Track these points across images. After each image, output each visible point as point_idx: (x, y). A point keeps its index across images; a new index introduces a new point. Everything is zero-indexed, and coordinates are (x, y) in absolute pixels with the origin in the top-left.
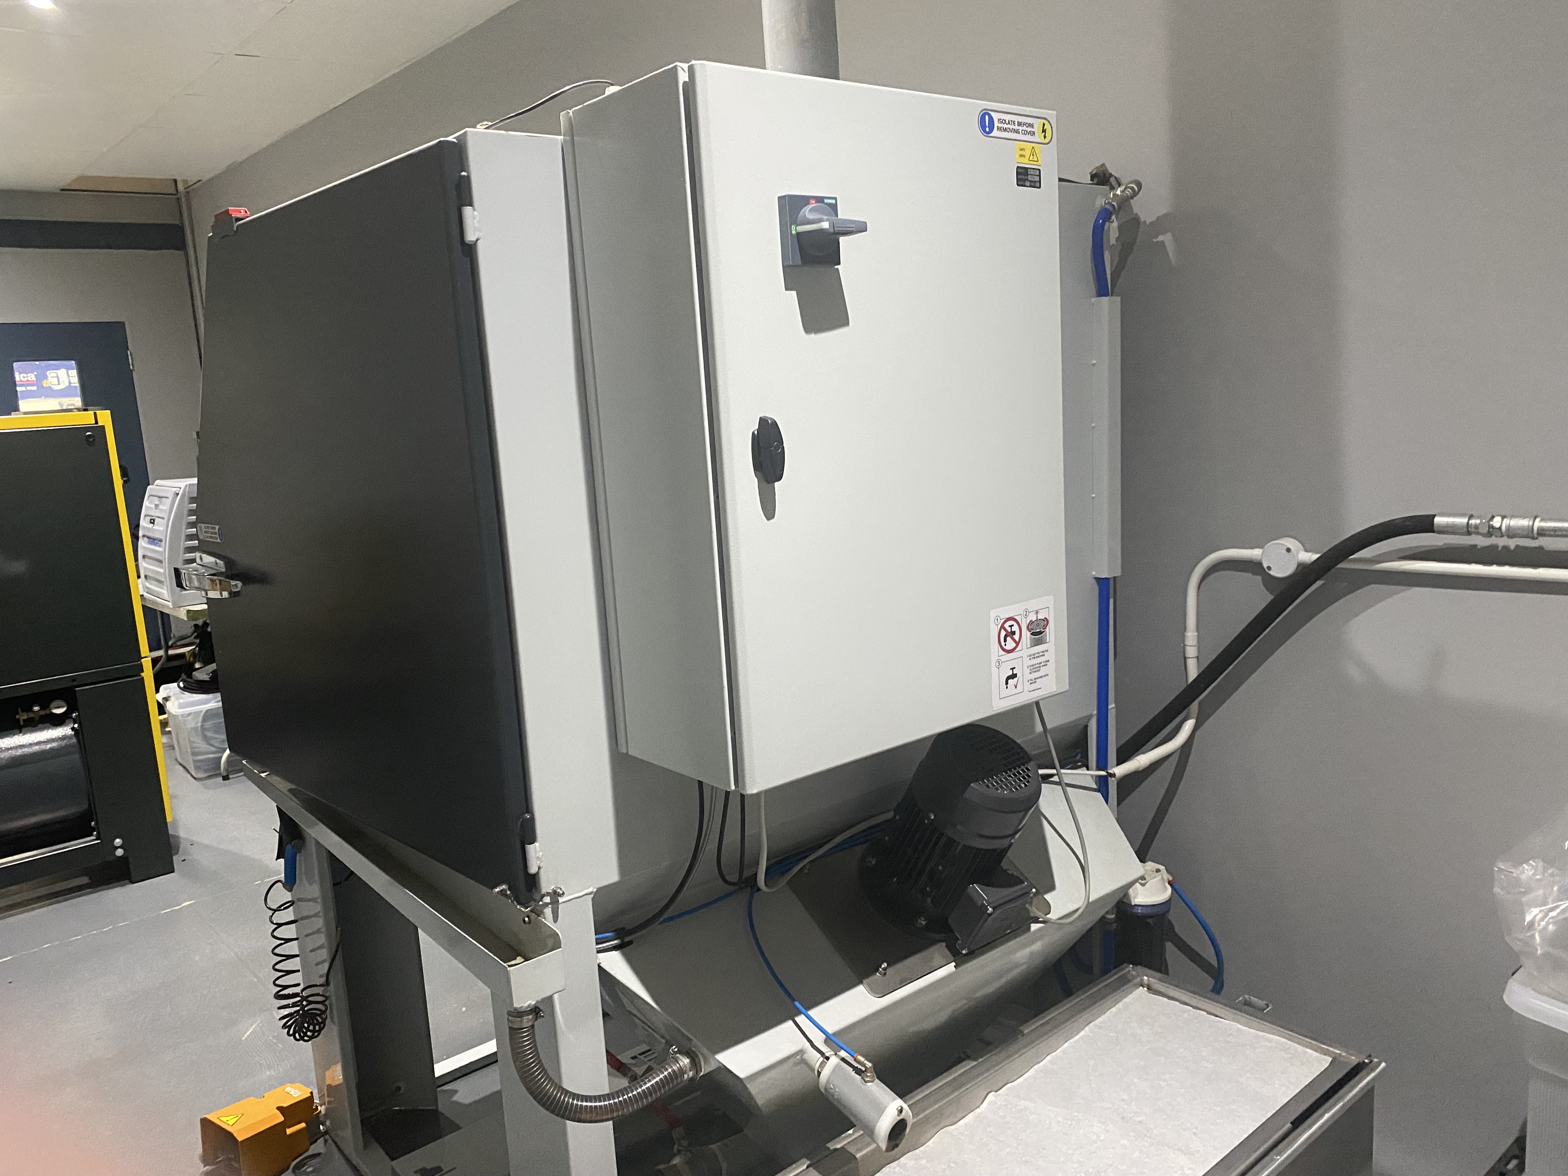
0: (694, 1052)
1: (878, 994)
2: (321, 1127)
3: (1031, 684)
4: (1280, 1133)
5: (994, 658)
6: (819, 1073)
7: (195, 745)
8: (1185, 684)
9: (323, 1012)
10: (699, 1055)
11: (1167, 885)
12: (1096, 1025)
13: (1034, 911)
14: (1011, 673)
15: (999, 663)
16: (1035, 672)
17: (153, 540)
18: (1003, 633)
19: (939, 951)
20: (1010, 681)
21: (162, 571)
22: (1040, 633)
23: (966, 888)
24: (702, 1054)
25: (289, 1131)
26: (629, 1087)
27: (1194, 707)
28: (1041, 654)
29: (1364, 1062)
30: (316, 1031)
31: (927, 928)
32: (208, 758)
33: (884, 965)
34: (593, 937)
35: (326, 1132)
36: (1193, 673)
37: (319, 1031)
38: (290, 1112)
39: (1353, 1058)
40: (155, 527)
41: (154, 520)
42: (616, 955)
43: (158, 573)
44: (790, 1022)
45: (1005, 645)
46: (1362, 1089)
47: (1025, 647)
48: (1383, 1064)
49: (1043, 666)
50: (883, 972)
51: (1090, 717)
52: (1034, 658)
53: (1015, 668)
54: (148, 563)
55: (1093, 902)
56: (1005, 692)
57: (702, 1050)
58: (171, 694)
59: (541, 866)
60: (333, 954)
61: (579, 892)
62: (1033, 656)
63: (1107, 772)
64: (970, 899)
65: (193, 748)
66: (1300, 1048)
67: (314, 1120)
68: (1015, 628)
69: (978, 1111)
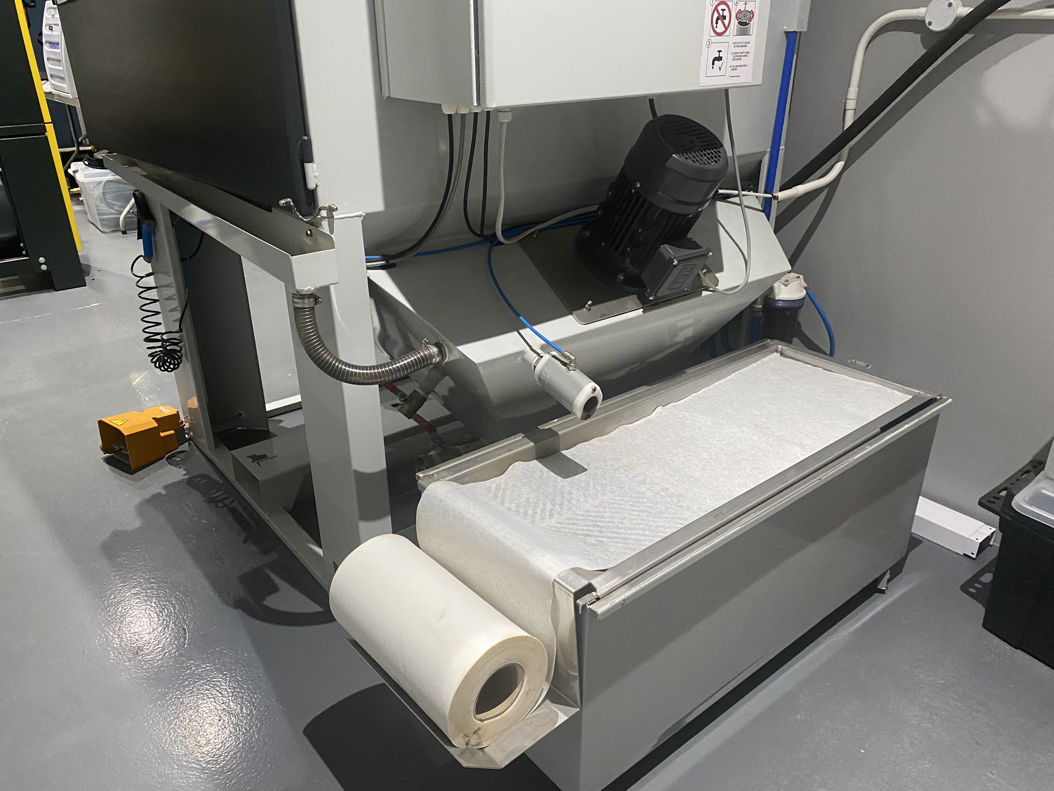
0: (441, 344)
1: (584, 322)
2: (187, 436)
3: (732, 70)
4: (872, 434)
5: (706, 37)
6: (535, 367)
7: (99, 208)
8: (842, 130)
9: (180, 351)
10: (445, 346)
11: (803, 289)
12: (740, 373)
13: (706, 281)
14: (718, 56)
15: (709, 43)
16: (737, 59)
17: (54, 45)
18: (716, 15)
19: (632, 300)
20: (716, 62)
21: (61, 68)
22: (745, 24)
23: (659, 248)
24: (448, 347)
25: (162, 434)
26: (390, 362)
27: (845, 151)
28: (744, 44)
29: (936, 398)
30: (176, 364)
31: (624, 282)
32: (111, 218)
33: (590, 302)
34: (364, 257)
35: (190, 439)
36: (849, 122)
37: (178, 364)
38: (164, 422)
39: (929, 395)
40: (54, 33)
41: (52, 27)
42: (382, 273)
43: (59, 70)
44: (516, 333)
45: (716, 27)
46: (933, 413)
47: (732, 34)
48: (950, 400)
49: (744, 56)
50: (588, 307)
51: (765, 153)
52: (738, 46)
53: (721, 51)
54: (52, 65)
55: (751, 283)
56: (711, 72)
57: (448, 343)
58: (79, 169)
59: (318, 184)
60: (183, 309)
61: (351, 213)
62: (736, 45)
63: (772, 195)
64: (661, 256)
65: (99, 210)
66: (889, 390)
67: (180, 431)
68: (726, 13)
69: (649, 417)
